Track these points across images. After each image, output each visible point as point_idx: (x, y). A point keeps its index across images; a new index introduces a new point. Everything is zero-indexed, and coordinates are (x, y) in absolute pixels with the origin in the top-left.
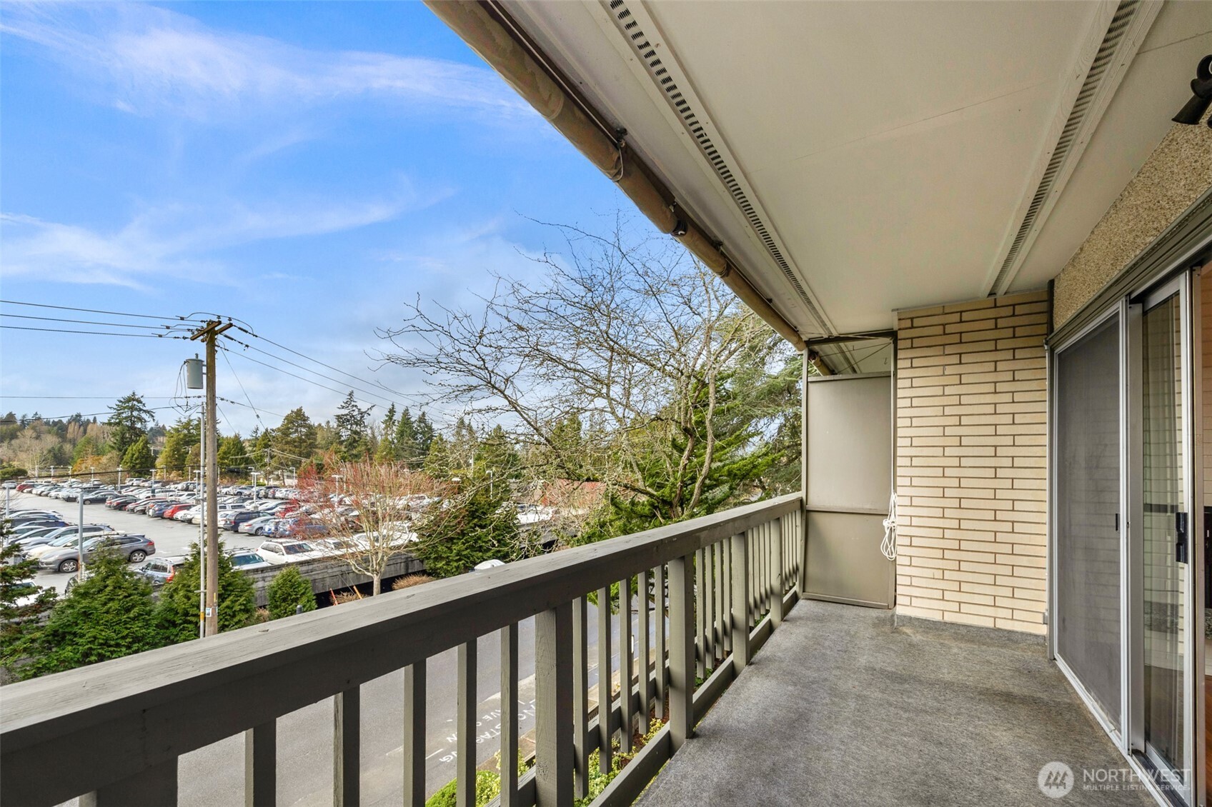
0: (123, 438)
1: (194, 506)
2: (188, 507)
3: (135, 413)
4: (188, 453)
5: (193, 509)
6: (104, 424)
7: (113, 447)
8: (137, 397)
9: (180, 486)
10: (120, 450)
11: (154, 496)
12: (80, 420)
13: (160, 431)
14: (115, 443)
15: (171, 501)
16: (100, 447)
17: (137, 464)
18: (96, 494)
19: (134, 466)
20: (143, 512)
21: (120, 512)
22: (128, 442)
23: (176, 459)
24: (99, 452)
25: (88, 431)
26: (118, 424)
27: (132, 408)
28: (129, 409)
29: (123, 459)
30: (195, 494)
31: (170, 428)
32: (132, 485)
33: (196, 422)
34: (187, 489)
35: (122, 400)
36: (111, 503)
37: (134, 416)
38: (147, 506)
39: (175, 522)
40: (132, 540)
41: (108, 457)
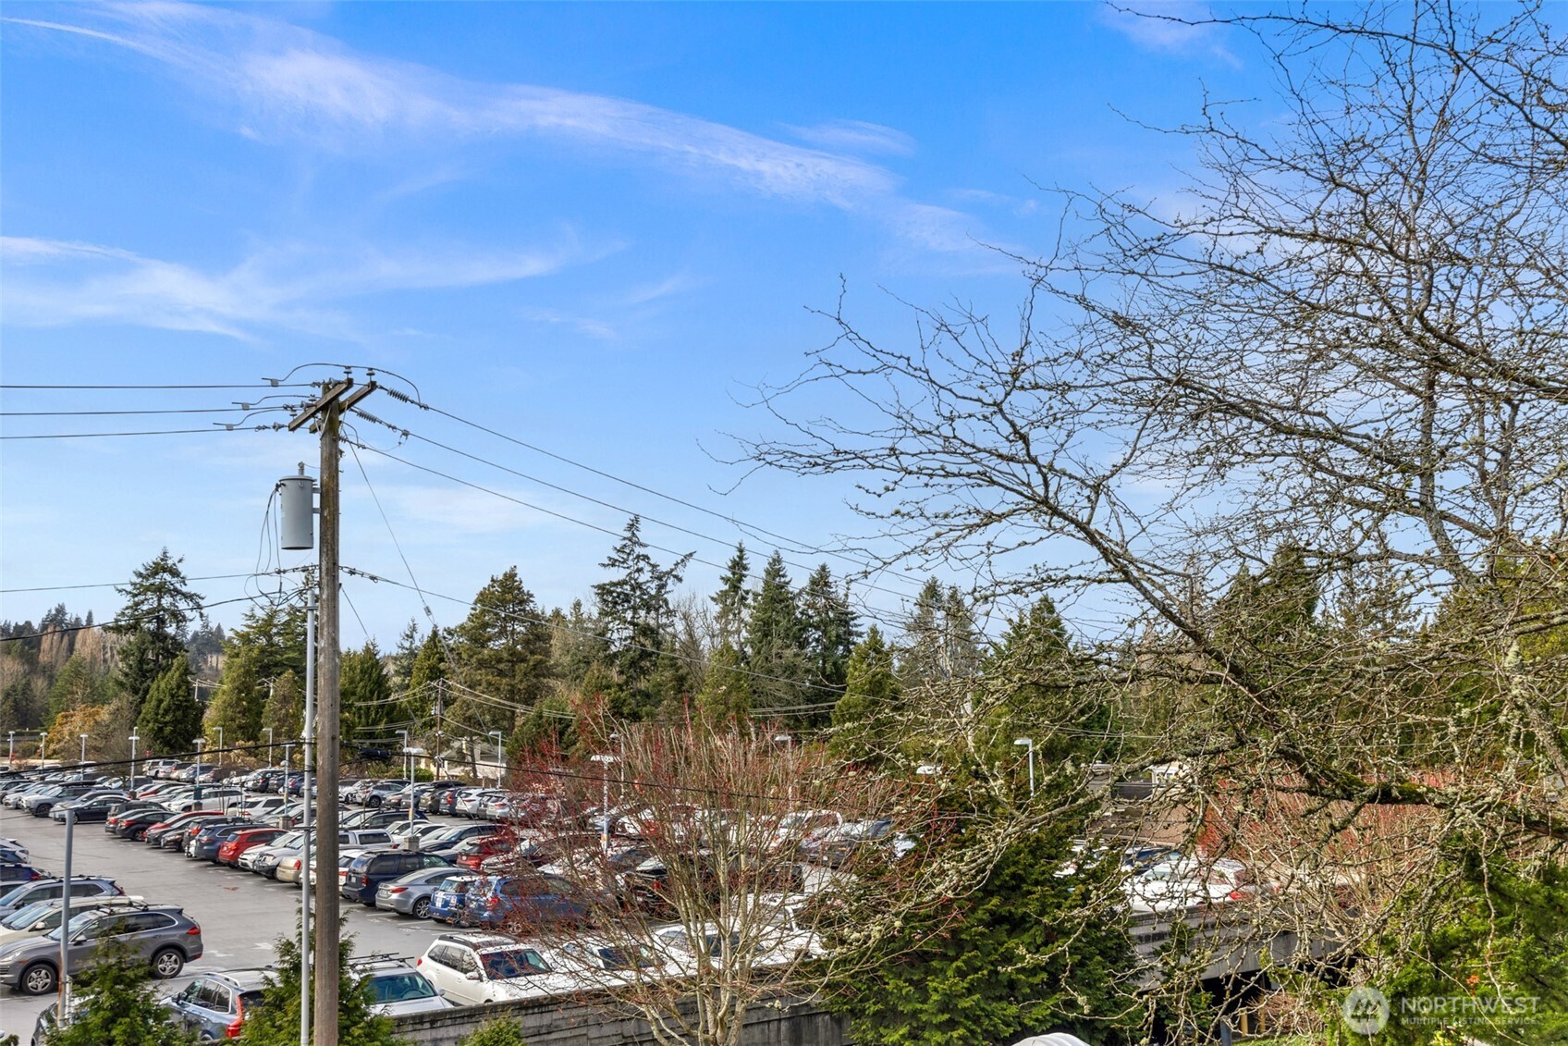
0: (142, 661)
1: (281, 833)
2: (267, 837)
4: (266, 695)
5: (279, 841)
6: (106, 628)
7: (122, 685)
8: (170, 562)
9: (251, 779)
10: (136, 691)
11: (199, 805)
13: (212, 641)
14: (126, 675)
15: (235, 820)
16: (98, 684)
17: (166, 724)
19: (161, 730)
20: (178, 847)
21: (130, 844)
22: (152, 670)
23: (244, 712)
24: (97, 698)
25: (78, 646)
26: (134, 627)
27: (161, 590)
28: (155, 592)
29: (140, 713)
30: (280, 803)
31: (231, 634)
32: (155, 777)
33: (284, 618)
34: (263, 788)
35: (143, 571)
36: (116, 822)
37: (164, 610)
38: (187, 831)
39: (239, 875)
40: (154, 918)
41: (112, 707)
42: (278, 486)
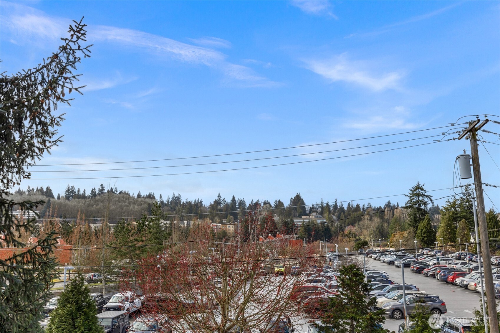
0: (415, 217)
1: (468, 274)
2: (463, 275)
3: (421, 198)
4: (456, 227)
5: (468, 276)
6: (403, 208)
7: (410, 225)
8: (420, 186)
9: (455, 255)
10: (414, 227)
11: (439, 263)
12: (390, 206)
13: (436, 210)
14: (411, 222)
15: (451, 269)
16: (402, 224)
17: (425, 237)
18: (404, 260)
19: (423, 239)
20: (434, 276)
21: (419, 275)
22: (418, 220)
23: (450, 233)
24: (403, 229)
25: (395, 213)
26: (411, 207)
27: (418, 195)
28: (417, 195)
29: (416, 234)
30: (466, 263)
31: (442, 208)
32: (423, 254)
33: (459, 202)
34: (459, 258)
35: (412, 189)
36: (413, 267)
37: (420, 201)
38: (436, 271)
39: (455, 287)
40: (431, 299)
41: (408, 232)
42: (457, 158)
